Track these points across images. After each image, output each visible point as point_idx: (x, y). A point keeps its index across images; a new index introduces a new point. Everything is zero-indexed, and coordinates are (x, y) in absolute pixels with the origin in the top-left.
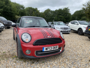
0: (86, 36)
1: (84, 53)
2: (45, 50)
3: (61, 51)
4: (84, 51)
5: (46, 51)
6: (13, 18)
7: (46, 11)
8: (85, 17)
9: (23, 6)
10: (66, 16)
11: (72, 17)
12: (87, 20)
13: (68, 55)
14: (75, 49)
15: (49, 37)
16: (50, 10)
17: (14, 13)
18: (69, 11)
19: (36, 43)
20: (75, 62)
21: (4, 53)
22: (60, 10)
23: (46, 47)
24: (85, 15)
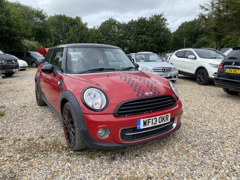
0: (219, 86)
1: (225, 128)
2: (142, 127)
3: (174, 125)
4: (221, 122)
5: (145, 127)
6: (15, 47)
7: (104, 24)
8: (206, 37)
9: (41, 12)
10: (157, 36)
11: (174, 38)
12: (211, 45)
13: (190, 135)
14: (200, 120)
15: (147, 94)
16: (115, 21)
17: (18, 32)
18: (164, 24)
19: (120, 110)
20: (210, 149)
21: (29, 140)
22: (142, 21)
23: (145, 120)
24: (206, 33)
